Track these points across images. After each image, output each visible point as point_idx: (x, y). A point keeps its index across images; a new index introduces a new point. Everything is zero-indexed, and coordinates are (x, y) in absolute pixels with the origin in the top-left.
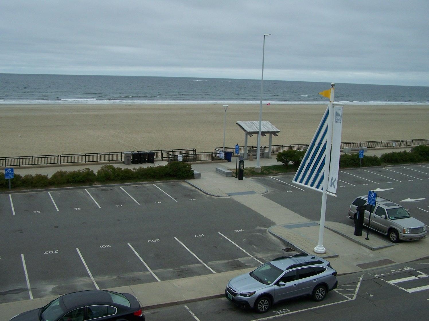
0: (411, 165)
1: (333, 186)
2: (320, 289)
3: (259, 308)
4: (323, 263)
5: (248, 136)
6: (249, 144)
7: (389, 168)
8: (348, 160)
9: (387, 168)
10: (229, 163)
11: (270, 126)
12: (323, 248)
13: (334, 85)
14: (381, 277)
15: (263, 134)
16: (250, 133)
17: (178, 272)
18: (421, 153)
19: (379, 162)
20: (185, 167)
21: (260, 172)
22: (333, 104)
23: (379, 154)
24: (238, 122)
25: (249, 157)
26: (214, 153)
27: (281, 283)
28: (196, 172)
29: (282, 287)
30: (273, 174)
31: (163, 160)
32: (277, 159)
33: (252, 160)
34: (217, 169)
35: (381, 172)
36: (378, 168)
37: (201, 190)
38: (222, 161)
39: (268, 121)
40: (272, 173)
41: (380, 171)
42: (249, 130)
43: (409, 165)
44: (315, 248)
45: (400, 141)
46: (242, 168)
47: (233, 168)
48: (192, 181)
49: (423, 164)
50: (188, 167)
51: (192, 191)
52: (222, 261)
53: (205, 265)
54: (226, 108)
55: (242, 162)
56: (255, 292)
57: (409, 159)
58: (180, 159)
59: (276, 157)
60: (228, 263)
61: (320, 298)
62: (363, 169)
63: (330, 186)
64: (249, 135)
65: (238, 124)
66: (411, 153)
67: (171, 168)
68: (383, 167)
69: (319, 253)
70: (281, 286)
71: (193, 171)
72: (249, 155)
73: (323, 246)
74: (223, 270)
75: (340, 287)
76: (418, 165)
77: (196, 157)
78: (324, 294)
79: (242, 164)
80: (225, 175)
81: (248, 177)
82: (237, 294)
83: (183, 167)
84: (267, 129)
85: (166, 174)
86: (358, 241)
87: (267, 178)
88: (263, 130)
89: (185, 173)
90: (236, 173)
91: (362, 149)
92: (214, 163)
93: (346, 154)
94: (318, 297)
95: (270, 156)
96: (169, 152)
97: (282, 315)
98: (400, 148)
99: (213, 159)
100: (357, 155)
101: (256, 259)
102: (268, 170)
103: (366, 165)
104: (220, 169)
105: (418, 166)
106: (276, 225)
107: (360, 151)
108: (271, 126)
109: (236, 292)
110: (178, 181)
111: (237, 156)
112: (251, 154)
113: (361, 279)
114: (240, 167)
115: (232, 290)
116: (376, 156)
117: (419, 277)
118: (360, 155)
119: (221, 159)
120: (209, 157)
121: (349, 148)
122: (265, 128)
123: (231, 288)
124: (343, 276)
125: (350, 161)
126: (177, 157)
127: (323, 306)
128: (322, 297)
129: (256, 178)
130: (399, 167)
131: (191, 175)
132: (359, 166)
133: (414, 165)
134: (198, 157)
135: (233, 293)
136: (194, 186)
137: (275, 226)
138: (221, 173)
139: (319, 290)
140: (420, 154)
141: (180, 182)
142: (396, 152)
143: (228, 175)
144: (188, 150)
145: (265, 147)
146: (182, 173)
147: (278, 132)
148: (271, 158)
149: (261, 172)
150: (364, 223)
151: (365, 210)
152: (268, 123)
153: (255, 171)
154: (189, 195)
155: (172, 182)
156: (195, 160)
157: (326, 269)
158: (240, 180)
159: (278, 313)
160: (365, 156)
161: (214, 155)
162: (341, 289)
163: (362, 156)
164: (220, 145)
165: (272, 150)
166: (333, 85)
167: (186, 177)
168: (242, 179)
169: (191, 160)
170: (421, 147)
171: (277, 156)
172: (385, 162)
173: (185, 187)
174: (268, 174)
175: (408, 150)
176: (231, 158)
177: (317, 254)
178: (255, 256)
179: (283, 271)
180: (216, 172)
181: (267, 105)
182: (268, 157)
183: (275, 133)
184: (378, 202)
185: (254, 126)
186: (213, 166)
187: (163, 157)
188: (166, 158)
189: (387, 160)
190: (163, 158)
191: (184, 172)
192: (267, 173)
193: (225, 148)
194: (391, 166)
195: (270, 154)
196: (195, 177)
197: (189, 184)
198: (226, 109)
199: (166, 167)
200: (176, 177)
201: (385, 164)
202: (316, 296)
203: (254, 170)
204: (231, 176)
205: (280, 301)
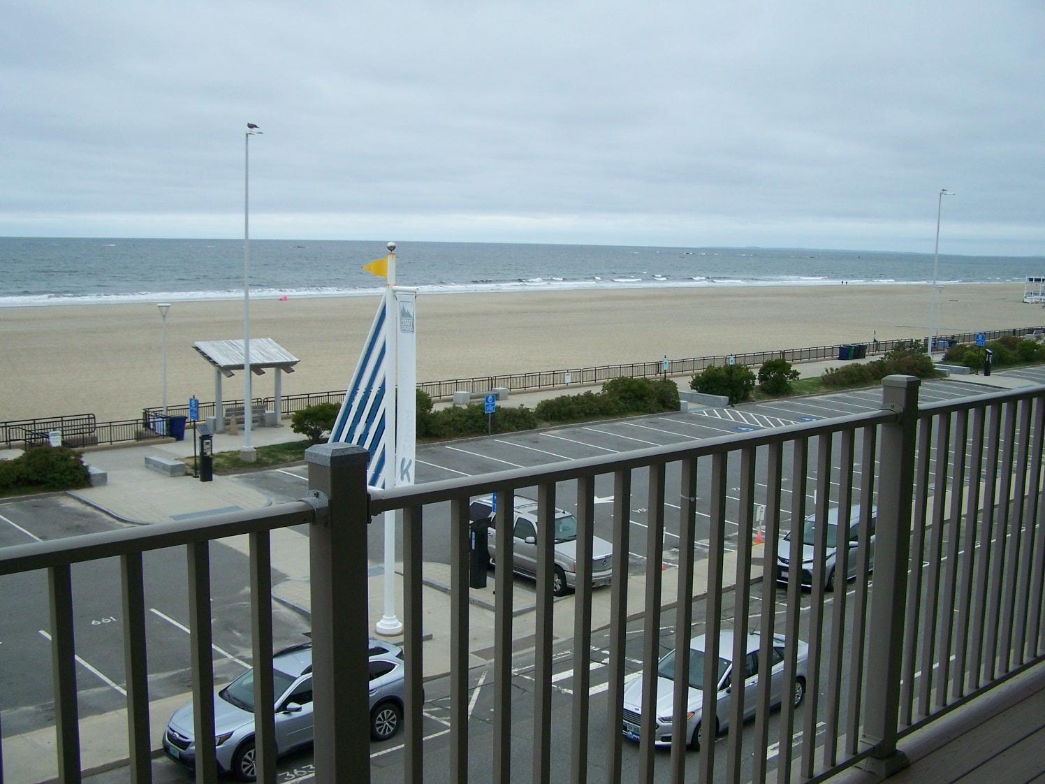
0: (602, 423)
1: (405, 476)
2: (385, 712)
3: (245, 770)
4: (388, 651)
5: (223, 376)
6: (226, 397)
7: (554, 432)
8: (460, 421)
9: (550, 432)
10: (180, 443)
11: (274, 350)
12: (396, 621)
13: (394, 248)
14: (525, 673)
15: (257, 369)
16: (228, 370)
17: (47, 711)
18: (624, 394)
19: (533, 420)
20: (65, 459)
21: (253, 459)
22: (395, 291)
23: (531, 402)
24: (198, 344)
25: (227, 427)
26: (142, 421)
27: (292, 705)
28: (94, 470)
29: (296, 715)
30: (287, 464)
31: (10, 447)
32: (292, 426)
33: (236, 434)
34: (147, 461)
35: (537, 442)
36: (531, 435)
37: (107, 513)
38: (161, 439)
39: (270, 339)
40: (284, 461)
41: (535, 440)
42: (223, 362)
43: (599, 423)
44: (378, 624)
45: (582, 371)
46: (209, 453)
47: (186, 456)
48: (84, 494)
49: (629, 420)
50: (73, 458)
51: (85, 515)
52: (157, 674)
53: (118, 688)
54: (164, 311)
55: (206, 437)
56: (232, 733)
57: (598, 409)
58: (56, 441)
59: (290, 422)
60: (174, 676)
61: (387, 733)
62: (497, 438)
63: (400, 477)
64: (225, 374)
65: (197, 349)
66: (603, 396)
67: (28, 465)
68: (541, 431)
69: (388, 633)
70: (293, 713)
71: (86, 468)
72: (227, 423)
73: (395, 616)
74: (161, 695)
75: (433, 704)
76: (617, 421)
77: (97, 433)
78: (395, 723)
79: (208, 443)
80: (168, 473)
81: (224, 475)
82: (190, 743)
83: (59, 458)
84: (267, 358)
85: (19, 479)
86: (479, 600)
87: (270, 474)
88: (257, 359)
89: (66, 473)
90: (195, 467)
91: (496, 393)
92: (143, 445)
93: (457, 406)
94: (383, 730)
95: (279, 421)
96: (25, 425)
97: (300, 779)
98: (582, 386)
99: (139, 436)
100: (482, 407)
101: (240, 662)
102: (273, 454)
103: (503, 428)
104: (155, 458)
105: (618, 424)
106: (288, 580)
107: (487, 398)
108: (276, 350)
109: (187, 738)
110: (49, 496)
111: (195, 427)
112: (233, 419)
113: (481, 681)
114: (202, 453)
115: (178, 736)
116: (524, 407)
117: (604, 664)
118: (487, 406)
119: (158, 436)
120: (130, 432)
121: (464, 392)
122: (263, 355)
123: (174, 731)
124: (443, 679)
125: (466, 421)
126: (48, 437)
127: (394, 749)
128: (392, 729)
129: (244, 474)
130: (577, 429)
131: (83, 479)
132: (487, 433)
133: (608, 422)
134: (101, 434)
135: (180, 741)
136: (91, 505)
137: (288, 583)
138: (157, 469)
139: (383, 715)
140: (622, 398)
141: (55, 498)
142: (569, 396)
143: (175, 471)
144: (78, 417)
145: (267, 401)
146: (59, 474)
147: (295, 363)
148: (283, 426)
149: (256, 459)
150: (491, 560)
151: (489, 528)
152: (270, 343)
153: (242, 459)
154: (78, 526)
155: (34, 499)
156: (94, 441)
157: (394, 666)
158: (204, 481)
159: (291, 777)
160: (498, 408)
161: (141, 428)
162: (436, 709)
163: (491, 408)
164: (154, 403)
165: (283, 407)
166: (391, 247)
167: (70, 483)
168: (211, 480)
169: (84, 443)
170: (623, 380)
171: (293, 421)
172: (546, 420)
173: (67, 508)
174: (273, 464)
175: (597, 390)
176: (183, 431)
177: (383, 637)
178: (239, 655)
179: (295, 679)
180: (147, 467)
181: (281, 300)
182: (274, 425)
183: (287, 367)
184: (518, 508)
185: (237, 352)
186: (141, 453)
187: (12, 438)
188: (20, 440)
189: (549, 414)
190: (10, 440)
191: (65, 471)
192: (271, 461)
193: (169, 408)
194: (558, 429)
195: (280, 416)
196: (92, 483)
197: (78, 499)
198: (166, 313)
199: (17, 462)
200: (43, 486)
201: (546, 423)
202: (378, 729)
203: (239, 456)
204: (183, 473)
205: (293, 748)
